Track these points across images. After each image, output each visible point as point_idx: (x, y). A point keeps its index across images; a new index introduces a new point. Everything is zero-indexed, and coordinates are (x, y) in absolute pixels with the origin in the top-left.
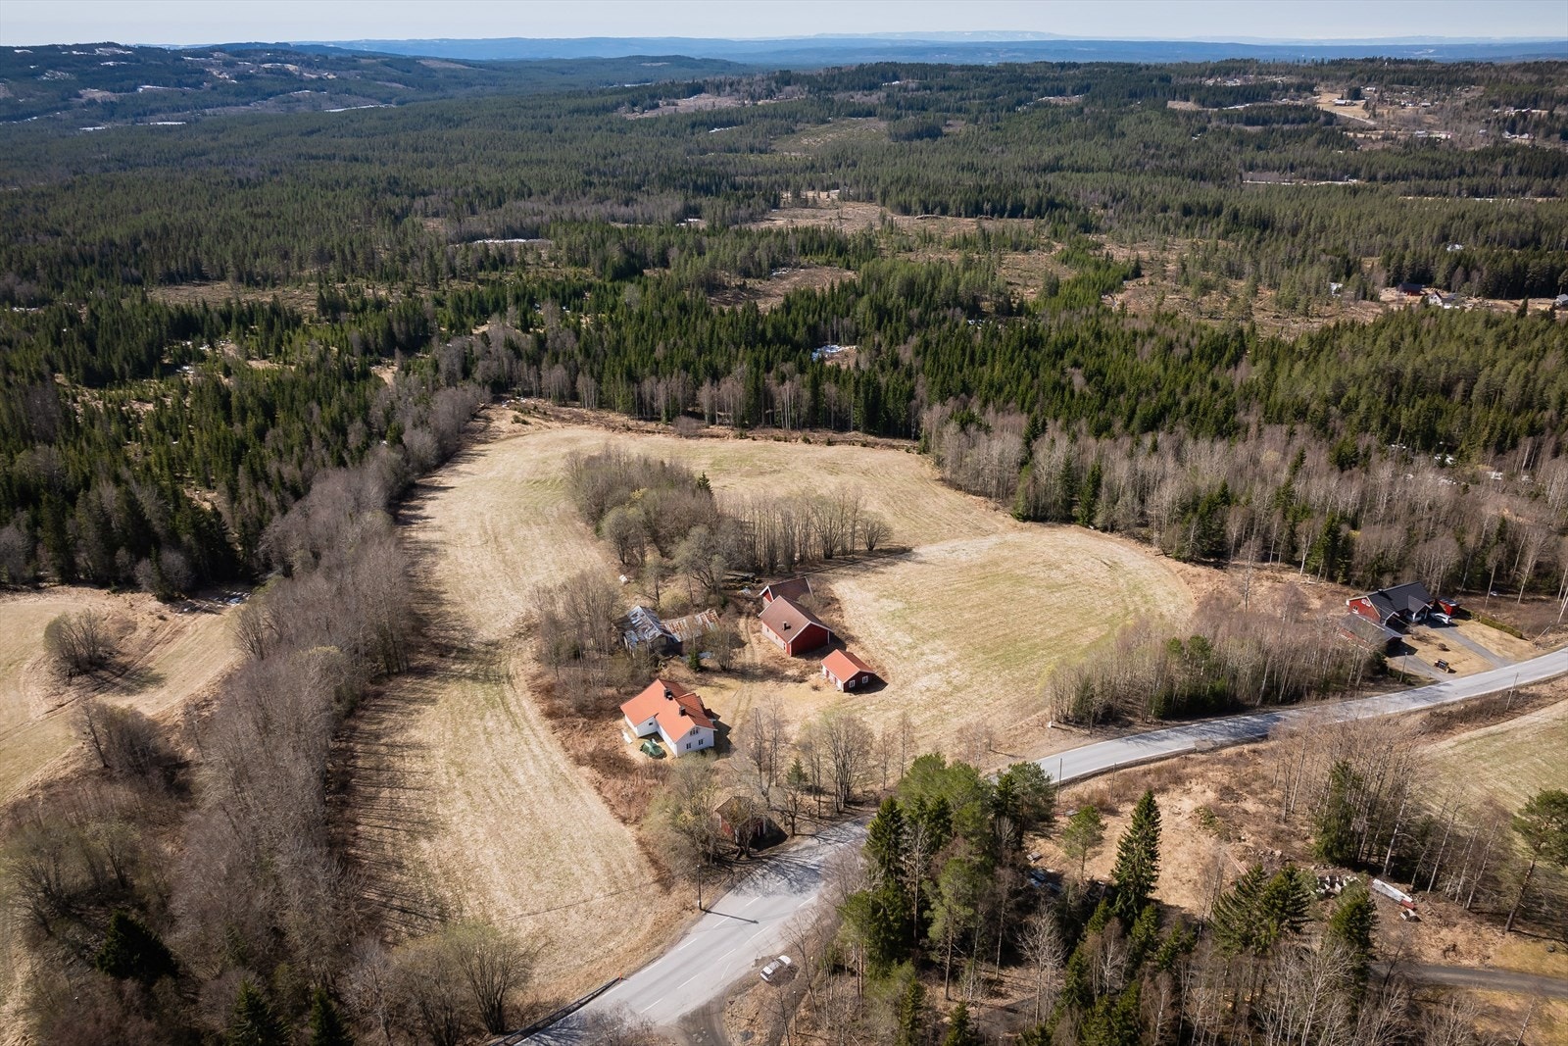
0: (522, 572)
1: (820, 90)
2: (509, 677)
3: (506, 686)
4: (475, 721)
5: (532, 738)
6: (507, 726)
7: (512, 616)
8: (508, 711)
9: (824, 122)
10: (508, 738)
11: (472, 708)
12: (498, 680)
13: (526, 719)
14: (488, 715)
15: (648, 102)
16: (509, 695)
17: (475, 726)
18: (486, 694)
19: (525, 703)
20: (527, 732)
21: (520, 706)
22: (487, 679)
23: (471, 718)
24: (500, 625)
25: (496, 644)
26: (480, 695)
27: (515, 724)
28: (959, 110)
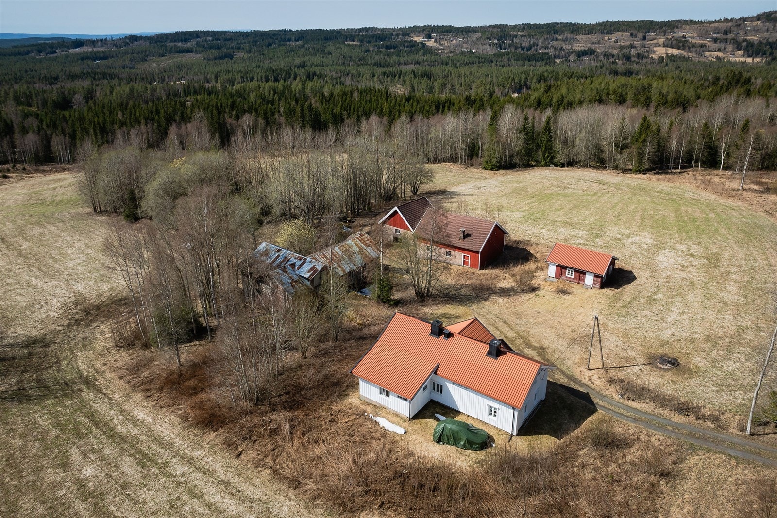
0: (50, 261)
1: (156, 42)
2: (88, 382)
3: (89, 395)
4: (52, 475)
5: (198, 479)
6: (129, 467)
7: (56, 303)
8: (112, 435)
9: (163, 56)
10: (144, 494)
11: (34, 448)
12: (67, 389)
13: (159, 441)
14: (76, 456)
15: (49, 50)
16: (100, 407)
17: (55, 486)
18: (55, 415)
19: (140, 414)
20: (179, 468)
21: (135, 422)
22: (45, 390)
23: (38, 470)
24: (41, 316)
25: (42, 342)
26: (43, 421)
27: (144, 460)
28: (239, 48)
